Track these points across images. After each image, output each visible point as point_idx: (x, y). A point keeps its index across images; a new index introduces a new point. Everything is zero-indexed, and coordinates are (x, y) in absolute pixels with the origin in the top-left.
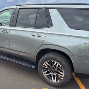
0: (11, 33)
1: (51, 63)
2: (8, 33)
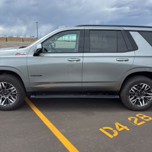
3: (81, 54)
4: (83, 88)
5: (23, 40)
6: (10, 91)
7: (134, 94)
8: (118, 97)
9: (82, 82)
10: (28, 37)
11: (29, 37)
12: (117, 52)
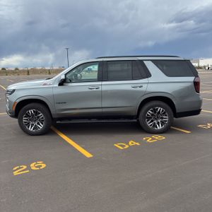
0: (104, 88)
1: (155, 111)
2: (100, 89)
3: (100, 83)
4: (102, 113)
5: (50, 72)
6: (38, 117)
7: (151, 118)
8: (136, 120)
9: (102, 108)
10: (56, 68)
11: (58, 68)
12: (133, 79)
